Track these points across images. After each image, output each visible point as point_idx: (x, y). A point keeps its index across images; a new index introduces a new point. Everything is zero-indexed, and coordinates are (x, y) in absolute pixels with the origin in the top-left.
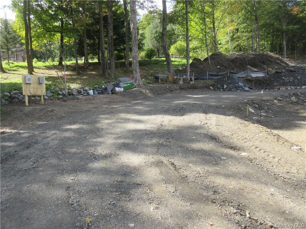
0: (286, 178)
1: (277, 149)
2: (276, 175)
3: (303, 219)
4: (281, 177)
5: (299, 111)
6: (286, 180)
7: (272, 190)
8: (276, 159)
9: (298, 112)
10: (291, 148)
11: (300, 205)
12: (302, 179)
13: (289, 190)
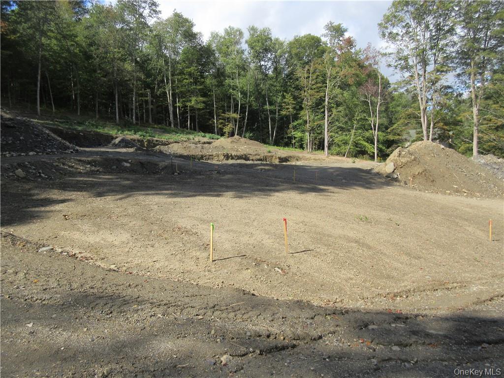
0: (44, 300)
1: (17, 258)
2: (28, 300)
3: (87, 348)
4: (36, 300)
5: (32, 192)
6: (46, 302)
7: (30, 325)
8: (21, 275)
9: (31, 194)
10: (37, 252)
11: (77, 331)
12: (68, 292)
13: (55, 315)
